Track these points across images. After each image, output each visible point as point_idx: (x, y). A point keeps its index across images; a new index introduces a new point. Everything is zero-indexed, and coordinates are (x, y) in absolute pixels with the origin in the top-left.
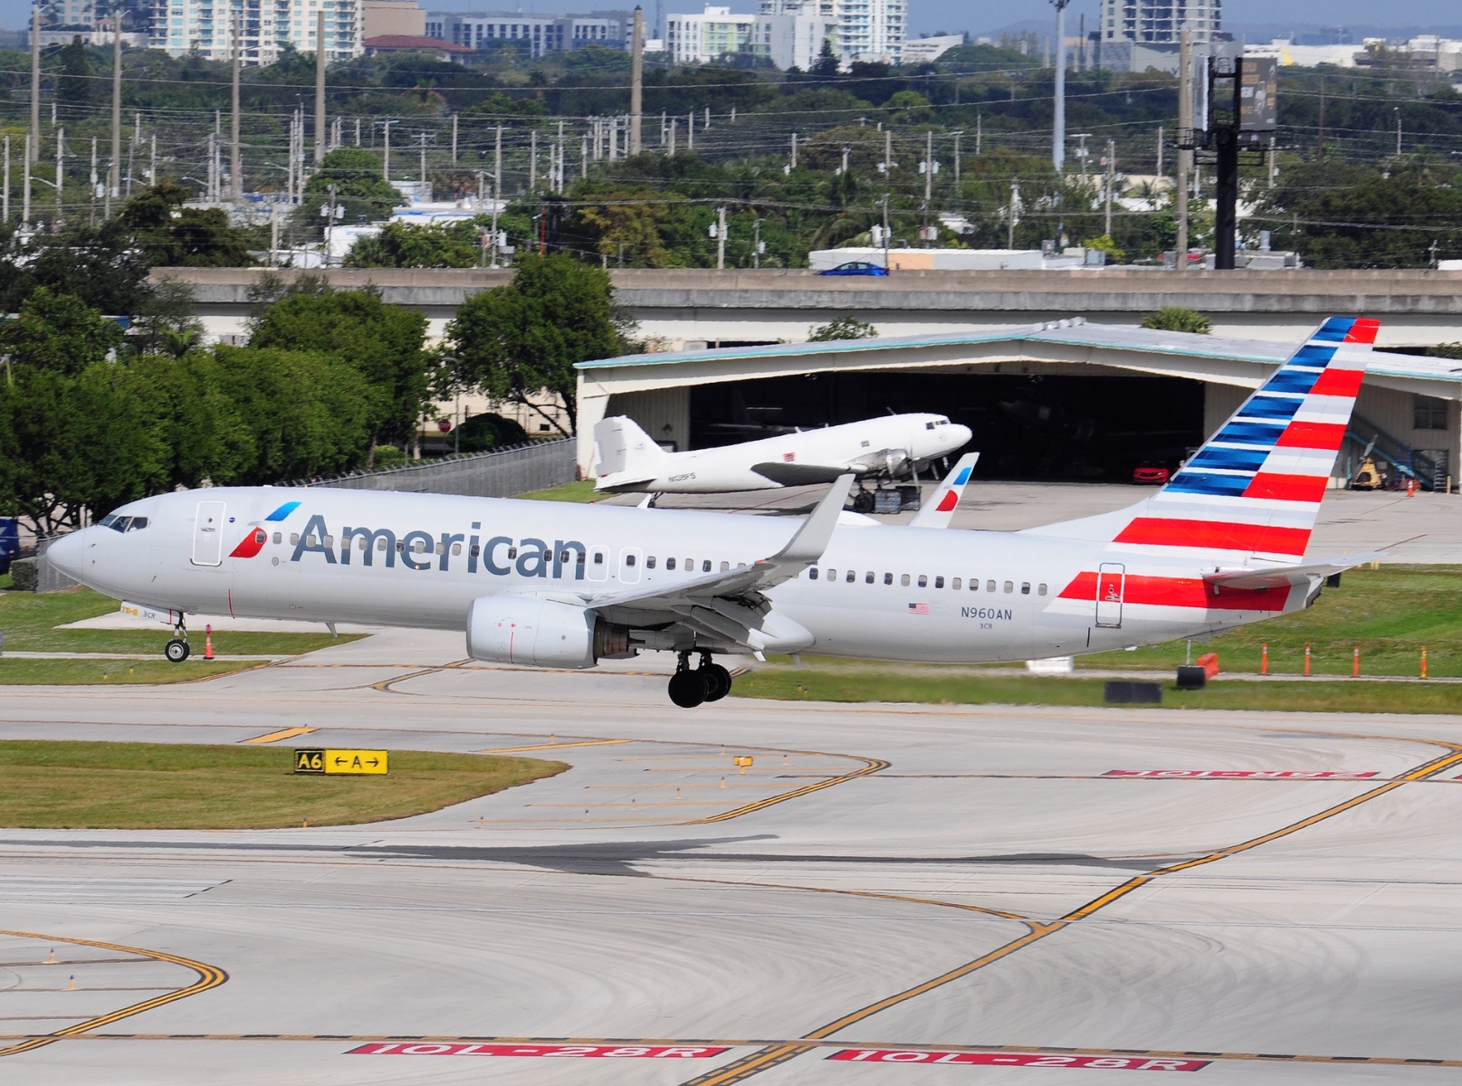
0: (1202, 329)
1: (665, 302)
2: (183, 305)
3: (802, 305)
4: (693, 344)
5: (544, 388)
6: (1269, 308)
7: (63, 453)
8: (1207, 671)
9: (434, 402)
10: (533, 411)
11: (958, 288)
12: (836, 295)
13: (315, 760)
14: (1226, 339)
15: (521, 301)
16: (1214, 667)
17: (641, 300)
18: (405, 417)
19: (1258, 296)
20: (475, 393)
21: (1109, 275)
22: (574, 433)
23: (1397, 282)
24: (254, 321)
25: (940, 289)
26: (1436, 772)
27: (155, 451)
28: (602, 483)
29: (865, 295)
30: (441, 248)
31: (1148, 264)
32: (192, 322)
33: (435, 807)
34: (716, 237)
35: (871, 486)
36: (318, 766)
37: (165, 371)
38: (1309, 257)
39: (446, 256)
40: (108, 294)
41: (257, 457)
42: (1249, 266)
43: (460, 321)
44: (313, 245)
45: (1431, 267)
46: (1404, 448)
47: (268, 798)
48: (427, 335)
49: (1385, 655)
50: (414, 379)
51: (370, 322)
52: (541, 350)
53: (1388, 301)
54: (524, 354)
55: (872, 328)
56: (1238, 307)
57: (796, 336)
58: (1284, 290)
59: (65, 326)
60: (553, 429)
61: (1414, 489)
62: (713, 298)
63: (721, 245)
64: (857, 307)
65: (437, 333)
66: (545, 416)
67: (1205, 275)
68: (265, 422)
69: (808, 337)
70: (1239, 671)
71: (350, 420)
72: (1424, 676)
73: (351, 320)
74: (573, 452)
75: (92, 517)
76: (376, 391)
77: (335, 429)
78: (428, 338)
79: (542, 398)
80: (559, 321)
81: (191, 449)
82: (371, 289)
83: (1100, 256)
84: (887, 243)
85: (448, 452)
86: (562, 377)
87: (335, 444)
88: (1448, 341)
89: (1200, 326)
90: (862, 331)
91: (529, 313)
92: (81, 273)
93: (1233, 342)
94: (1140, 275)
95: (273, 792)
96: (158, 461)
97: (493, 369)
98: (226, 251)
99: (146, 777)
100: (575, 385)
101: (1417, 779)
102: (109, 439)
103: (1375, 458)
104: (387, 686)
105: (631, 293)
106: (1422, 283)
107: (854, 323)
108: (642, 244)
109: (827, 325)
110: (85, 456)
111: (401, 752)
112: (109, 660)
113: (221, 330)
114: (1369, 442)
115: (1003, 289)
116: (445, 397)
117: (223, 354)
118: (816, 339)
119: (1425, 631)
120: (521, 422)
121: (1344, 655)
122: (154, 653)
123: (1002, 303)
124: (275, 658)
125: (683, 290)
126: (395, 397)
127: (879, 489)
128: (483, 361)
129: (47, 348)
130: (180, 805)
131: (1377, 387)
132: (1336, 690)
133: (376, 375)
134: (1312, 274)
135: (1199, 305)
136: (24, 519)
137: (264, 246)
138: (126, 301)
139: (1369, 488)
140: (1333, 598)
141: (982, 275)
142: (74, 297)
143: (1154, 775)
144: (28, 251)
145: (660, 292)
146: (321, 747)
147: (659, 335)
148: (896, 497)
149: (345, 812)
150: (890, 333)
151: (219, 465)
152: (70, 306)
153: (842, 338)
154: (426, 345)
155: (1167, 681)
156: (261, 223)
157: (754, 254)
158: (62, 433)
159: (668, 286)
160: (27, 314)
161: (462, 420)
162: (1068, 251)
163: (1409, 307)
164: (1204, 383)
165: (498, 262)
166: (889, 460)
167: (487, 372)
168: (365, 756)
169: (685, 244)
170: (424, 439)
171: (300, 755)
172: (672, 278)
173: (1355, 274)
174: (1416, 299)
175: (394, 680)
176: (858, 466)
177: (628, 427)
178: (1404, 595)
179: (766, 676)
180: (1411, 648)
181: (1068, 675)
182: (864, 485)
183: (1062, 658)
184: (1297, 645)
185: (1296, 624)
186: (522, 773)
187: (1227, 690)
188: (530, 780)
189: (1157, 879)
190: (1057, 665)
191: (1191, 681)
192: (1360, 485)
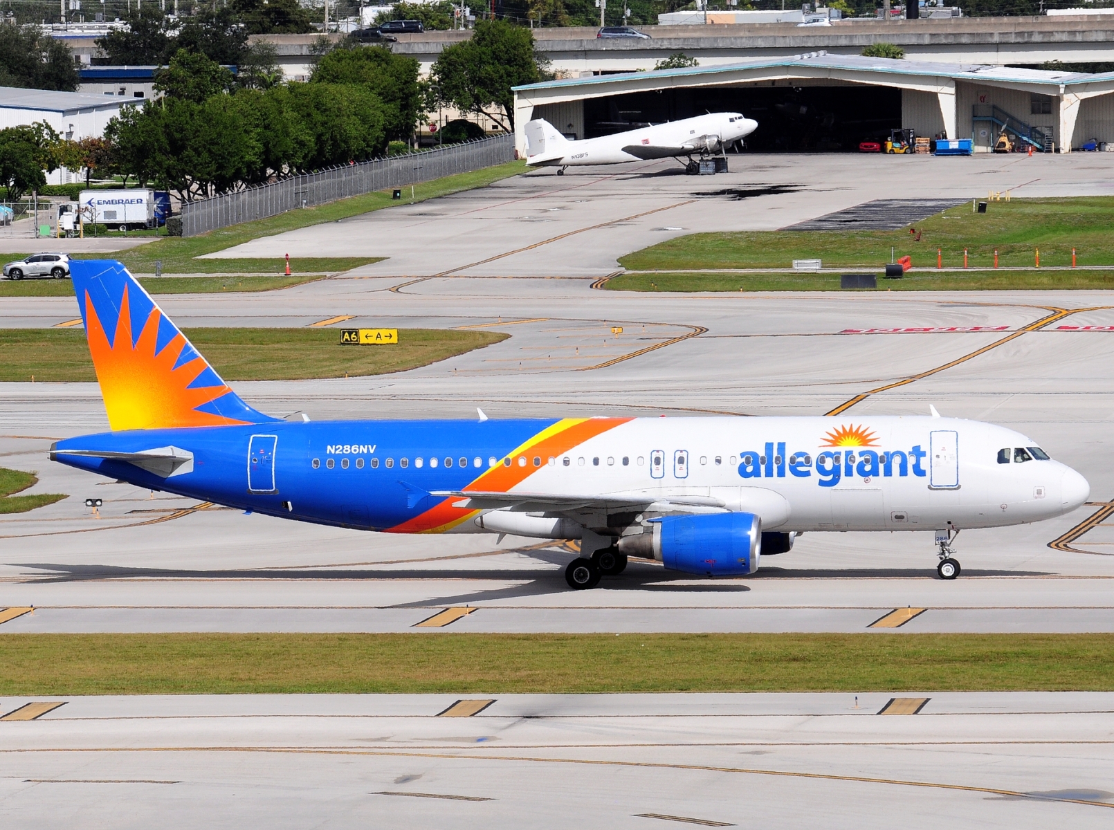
0: (900, 56)
1: (567, 48)
2: (269, 58)
3: (651, 47)
4: (585, 73)
5: (493, 103)
6: (939, 42)
7: (196, 150)
8: (904, 266)
9: (426, 113)
10: (487, 117)
11: (748, 34)
12: (672, 41)
13: (353, 336)
14: (914, 62)
15: (478, 50)
16: (907, 264)
17: (552, 47)
18: (408, 123)
19: (933, 35)
20: (451, 107)
21: (841, 24)
22: (513, 130)
23: (1019, 24)
24: (313, 66)
25: (736, 35)
26: (1044, 325)
27: (253, 148)
28: (530, 161)
29: (691, 41)
30: (430, 18)
31: (869, 16)
32: (275, 68)
33: (427, 363)
34: (600, 7)
35: (696, 158)
36: (355, 340)
37: (258, 98)
38: (968, 9)
39: (434, 23)
40: (223, 52)
41: (316, 150)
42: (930, 17)
43: (440, 63)
44: (352, 18)
45: (1041, 14)
46: (1026, 126)
47: (326, 360)
48: (419, 72)
49: (1014, 254)
50: (412, 99)
51: (384, 65)
52: (491, 80)
53: (1014, 35)
54: (480, 82)
55: (695, 60)
56: (921, 42)
57: (647, 66)
58: (949, 31)
59: (197, 72)
60: (500, 128)
61: (1032, 151)
62: (596, 44)
63: (603, 12)
65: (425, 71)
66: (495, 120)
67: (900, 23)
68: (320, 129)
69: (655, 67)
70: (924, 266)
71: (373, 126)
72: (1037, 266)
73: (372, 65)
74: (513, 141)
75: (215, 190)
76: (389, 108)
77: (364, 132)
78: (420, 75)
79: (493, 109)
80: (502, 61)
81: (274, 146)
83: (838, 12)
84: (705, 8)
85: (435, 144)
86: (505, 96)
87: (364, 141)
88: (1050, 60)
89: (898, 53)
90: (689, 62)
91: (483, 56)
92: (207, 40)
93: (918, 64)
94: (861, 24)
95: (327, 356)
96: (255, 154)
97: (461, 91)
98: (297, 24)
99: (249, 349)
100: (513, 100)
101: (1033, 330)
102: (223, 141)
103: (1008, 132)
104: (397, 290)
105: (546, 42)
106: (1033, 24)
107: (685, 58)
108: (554, 12)
109: (667, 59)
110: (210, 151)
111: (406, 330)
112: (227, 277)
113: (294, 72)
114: (1004, 124)
115: (776, 34)
116: (433, 110)
117: (293, 87)
118: (661, 68)
119: (1038, 239)
120: (480, 125)
121: (988, 255)
122: (254, 272)
124: (328, 274)
125: (577, 40)
126: (401, 111)
127: (702, 160)
128: (456, 87)
129: (186, 87)
130: (270, 366)
131: (1007, 89)
132: (985, 276)
133: (387, 97)
134: (967, 20)
135: (897, 41)
136: (174, 192)
137: (321, 20)
138: (235, 56)
139: (1005, 152)
140: (983, 220)
141: (763, 26)
142: (202, 54)
143: (871, 332)
144: (174, 26)
145: (564, 42)
146: (357, 328)
147: (564, 69)
148: (712, 164)
149: (371, 367)
150: (706, 64)
151: (292, 155)
152: (200, 60)
153: (677, 67)
154: (419, 79)
155: (879, 273)
156: (320, 6)
157: (624, 17)
158: (194, 138)
159: (569, 38)
160: (174, 65)
161: (444, 124)
162: (818, 10)
163: (1025, 39)
164: (901, 89)
165: (466, 26)
166: (707, 141)
167: (458, 94)
168: (383, 333)
169: (582, 12)
170: (420, 137)
171: (344, 333)
172: (571, 33)
173: (993, 19)
174: (1031, 34)
175: (401, 286)
176: (689, 146)
177: (546, 127)
178: (1025, 216)
179: (631, 277)
180: (1031, 249)
181: (819, 272)
182: (693, 158)
183: (814, 261)
184: (959, 249)
185: (959, 236)
186: (481, 341)
187: (917, 278)
188: (486, 345)
189: (872, 396)
190: (811, 265)
191: (894, 273)
192: (999, 150)
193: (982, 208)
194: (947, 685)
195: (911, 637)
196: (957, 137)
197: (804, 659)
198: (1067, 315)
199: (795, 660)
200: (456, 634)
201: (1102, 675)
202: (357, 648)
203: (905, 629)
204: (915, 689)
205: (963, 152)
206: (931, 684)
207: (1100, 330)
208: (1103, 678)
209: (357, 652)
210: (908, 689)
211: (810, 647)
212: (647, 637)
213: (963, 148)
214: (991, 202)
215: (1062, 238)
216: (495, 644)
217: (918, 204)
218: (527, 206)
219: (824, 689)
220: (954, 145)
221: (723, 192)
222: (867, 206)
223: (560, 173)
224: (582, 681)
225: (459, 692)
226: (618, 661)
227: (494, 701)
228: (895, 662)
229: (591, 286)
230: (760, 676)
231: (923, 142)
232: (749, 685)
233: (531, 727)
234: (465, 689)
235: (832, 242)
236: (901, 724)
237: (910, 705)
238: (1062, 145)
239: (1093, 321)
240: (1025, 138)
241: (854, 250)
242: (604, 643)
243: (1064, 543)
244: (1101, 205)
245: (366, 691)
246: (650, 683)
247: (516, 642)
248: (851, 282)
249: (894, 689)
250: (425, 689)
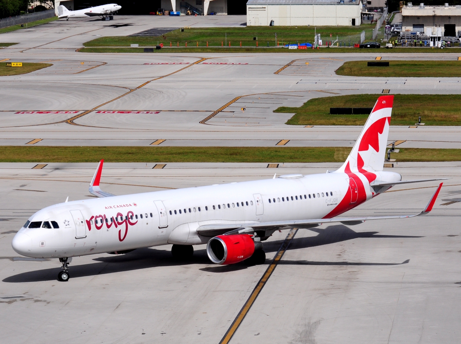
8: (161, 46)
9: (31, 3)
10: (47, 5)
13: (10, 64)
16: (162, 46)
18: (26, 6)
22: (54, 8)
26: (199, 62)
28: (59, 17)
33: (30, 72)
35: (105, 16)
46: (195, 8)
47: (2, 71)
49: (191, 43)
60: (51, 8)
61: (196, 15)
66: (49, 5)
70: (167, 46)
71: (16, 7)
72: (197, 46)
74: (54, 11)
76: (20, 2)
77: (13, 9)
79: (49, 2)
85: (33, 12)
87: (13, 11)
101: (196, 64)
103: (190, 10)
104: (22, 52)
111: (24, 63)
119: (198, 39)
120: (45, 6)
121: (184, 43)
124: (3, 47)
126: (24, 3)
127: (106, 17)
132: (183, 49)
139: (189, 15)
140: (183, 34)
143: (152, 64)
146: (11, 62)
148: (109, 18)
149: (15, 73)
155: (154, 48)
161: (35, 6)
166: (108, 12)
168: (18, 63)
170: (29, 10)
171: (7, 63)
176: (103, 13)
177: (63, 7)
178: (195, 33)
179: (87, 49)
180: (196, 42)
181: (138, 47)
182: (104, 16)
183: (136, 45)
184: (176, 42)
185: (176, 38)
186: (45, 66)
187: (164, 49)
188: (47, 67)
189: (152, 81)
190: (136, 46)
191: (158, 48)
192: (187, 14)
193: (183, 30)
194: (171, 161)
195: (161, 148)
196: (176, 11)
197: (133, 153)
198: (205, 60)
199: (130, 153)
200: (37, 146)
201: (213, 158)
202: (10, 150)
203: (161, 145)
204: (162, 162)
205: (178, 15)
206: (167, 160)
207: (214, 64)
208: (214, 159)
209: (10, 151)
210: (160, 162)
211: (134, 150)
212: (89, 147)
213: (178, 14)
214: (185, 29)
215: (204, 39)
216: (48, 149)
217: (165, 29)
218: (58, 29)
219: (138, 162)
220: (175, 13)
221: (112, 26)
222: (151, 30)
223: (67, 20)
224: (72, 159)
225: (37, 162)
226: (81, 154)
227: (47, 165)
228: (157, 154)
229: (75, 51)
230: (120, 158)
231: (167, 12)
232: (117, 160)
233: (57, 172)
234: (39, 161)
235: (141, 39)
236: (158, 171)
237: (161, 166)
238: (204, 13)
239: (212, 61)
240: (194, 11)
241: (148, 41)
242: (78, 149)
243: (204, 122)
244: (215, 30)
245: (12, 162)
246: (90, 160)
247: (53, 149)
248: (147, 50)
249: (157, 162)
250: (29, 161)
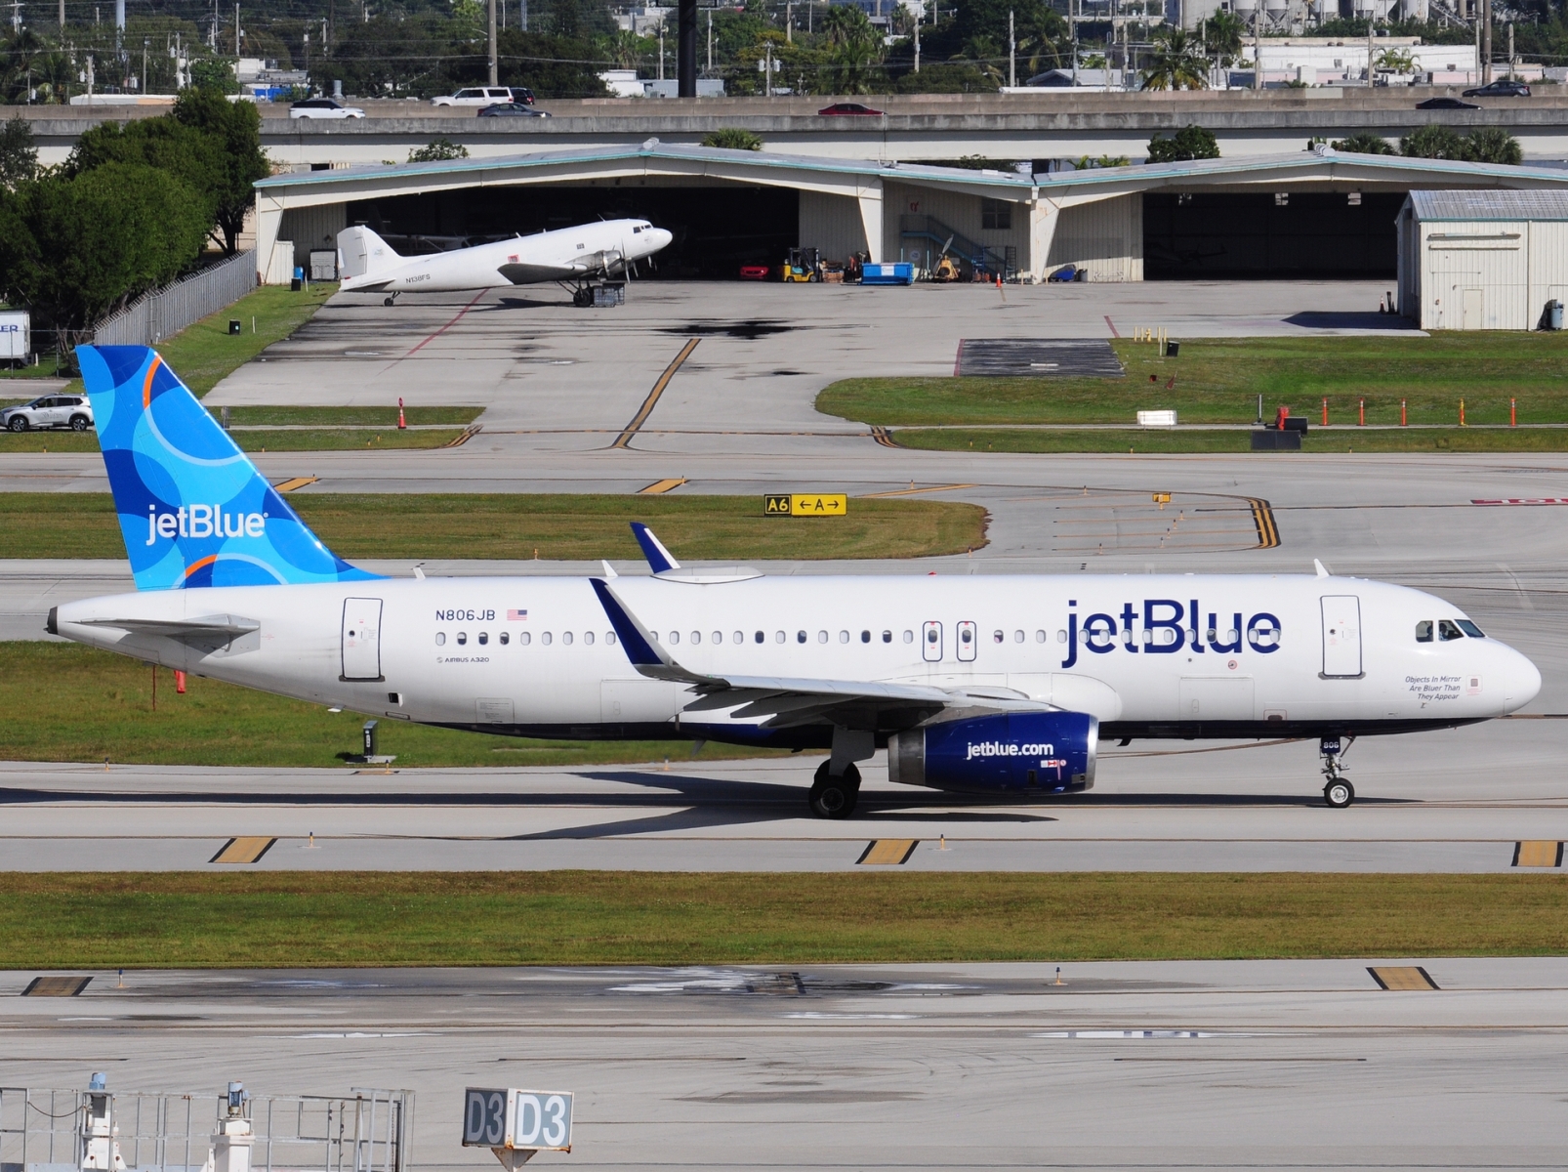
0: (756, 146)
3: (396, 131)
4: (300, 168)
6: (805, 128)
12: (426, 121)
19: (794, 118)
29: (451, 122)
53: (909, 120)
55: (464, 150)
56: (778, 127)
57: (398, 157)
64: (444, 132)
69: (408, 158)
82: (18, 121)
88: (969, 155)
89: (753, 143)
90: (456, 152)
107: (447, 145)
109: (425, 147)
118: (416, 160)
123: (572, 127)
135: (752, 126)
147: (279, 159)
153: (438, 159)
163: (926, 126)
164: (797, 190)
174: (932, 118)
